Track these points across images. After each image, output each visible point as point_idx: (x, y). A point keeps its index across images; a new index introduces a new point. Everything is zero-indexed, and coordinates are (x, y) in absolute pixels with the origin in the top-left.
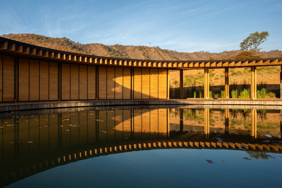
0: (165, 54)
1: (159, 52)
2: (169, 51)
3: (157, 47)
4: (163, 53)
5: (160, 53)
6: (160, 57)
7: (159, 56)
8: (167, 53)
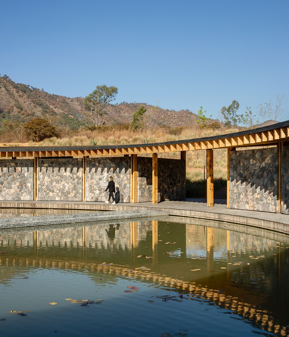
0: (21, 93)
1: (8, 88)
2: (30, 87)
3: (5, 75)
4: (18, 92)
5: (11, 91)
6: (11, 100)
7: (8, 96)
8: (25, 92)
